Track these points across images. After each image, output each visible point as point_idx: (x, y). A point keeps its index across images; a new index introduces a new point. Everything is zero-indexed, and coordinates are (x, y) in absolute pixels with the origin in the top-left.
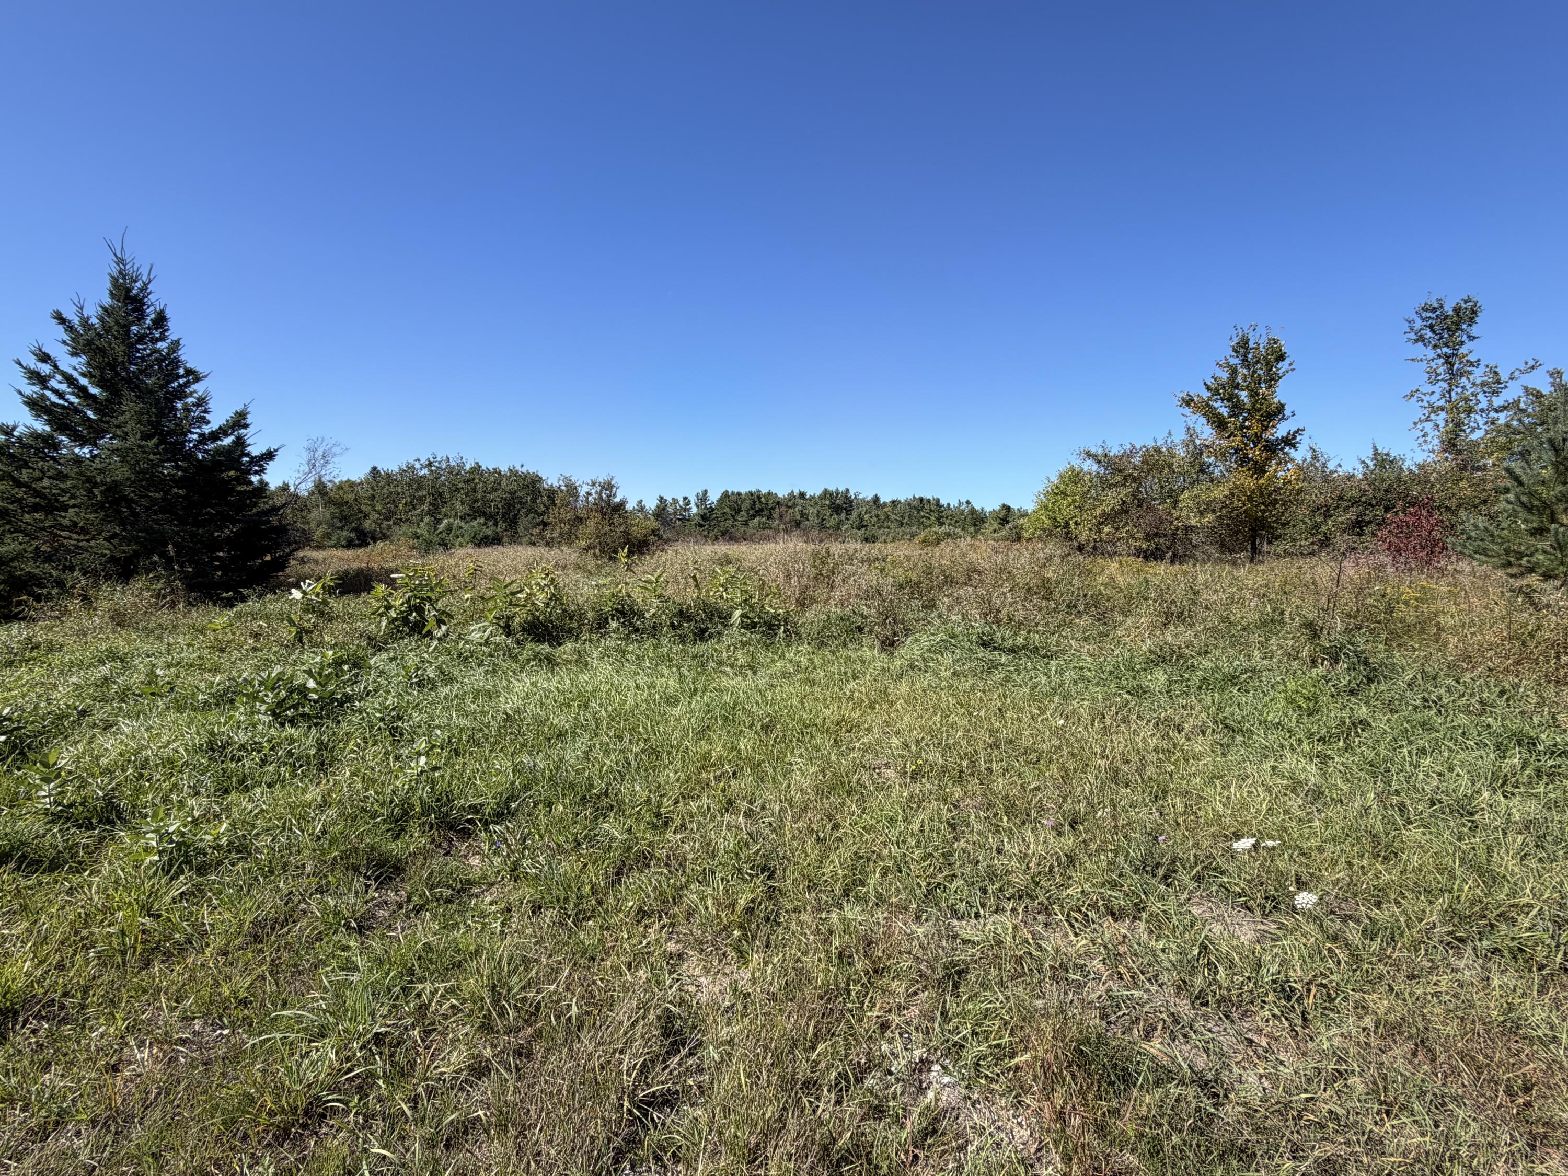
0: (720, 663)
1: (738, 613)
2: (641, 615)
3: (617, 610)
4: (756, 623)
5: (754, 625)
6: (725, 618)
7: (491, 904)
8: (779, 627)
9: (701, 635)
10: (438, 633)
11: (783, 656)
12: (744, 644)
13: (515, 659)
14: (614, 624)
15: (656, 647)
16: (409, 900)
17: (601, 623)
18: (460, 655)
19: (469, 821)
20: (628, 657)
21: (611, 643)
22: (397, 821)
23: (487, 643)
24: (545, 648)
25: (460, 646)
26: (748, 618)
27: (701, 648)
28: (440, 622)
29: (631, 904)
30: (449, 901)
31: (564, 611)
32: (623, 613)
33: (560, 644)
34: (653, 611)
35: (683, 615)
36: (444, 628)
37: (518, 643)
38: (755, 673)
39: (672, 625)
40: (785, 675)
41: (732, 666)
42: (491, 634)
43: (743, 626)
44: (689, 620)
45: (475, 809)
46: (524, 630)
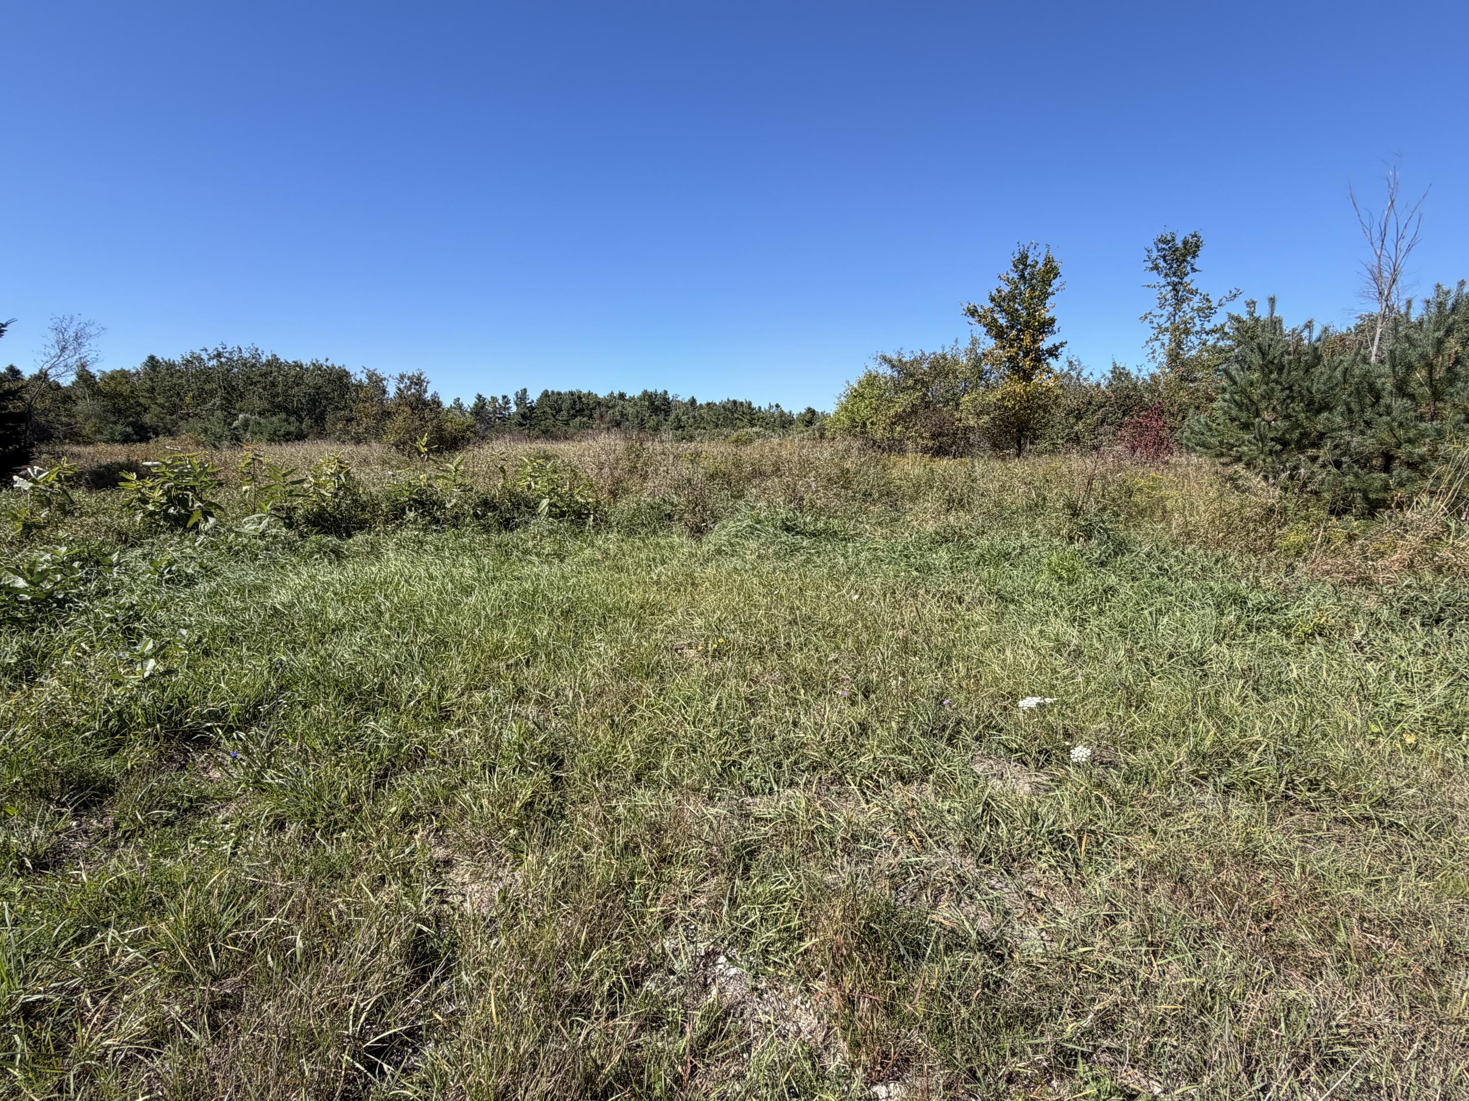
0: (526, 552)
1: (545, 502)
2: (442, 506)
3: (415, 500)
4: (565, 512)
5: (563, 514)
6: (532, 507)
7: (225, 822)
8: (588, 515)
9: (507, 525)
10: (205, 526)
11: (592, 545)
12: (551, 532)
13: (295, 551)
14: (411, 515)
15: (457, 537)
16: (117, 826)
17: (398, 513)
18: (230, 548)
19: (209, 729)
20: (427, 547)
21: (409, 533)
22: (113, 735)
23: (263, 535)
24: (332, 540)
25: (230, 539)
26: (557, 507)
27: (506, 536)
28: (206, 514)
29: (394, 809)
30: (168, 823)
31: (355, 501)
32: (422, 503)
33: (350, 536)
34: (454, 501)
35: (487, 504)
36: (212, 520)
37: (302, 536)
38: (562, 561)
39: (476, 515)
40: (593, 562)
41: (538, 555)
42: (269, 525)
43: (550, 514)
44: (495, 508)
45: (214, 716)
46: (308, 521)
